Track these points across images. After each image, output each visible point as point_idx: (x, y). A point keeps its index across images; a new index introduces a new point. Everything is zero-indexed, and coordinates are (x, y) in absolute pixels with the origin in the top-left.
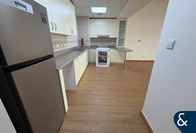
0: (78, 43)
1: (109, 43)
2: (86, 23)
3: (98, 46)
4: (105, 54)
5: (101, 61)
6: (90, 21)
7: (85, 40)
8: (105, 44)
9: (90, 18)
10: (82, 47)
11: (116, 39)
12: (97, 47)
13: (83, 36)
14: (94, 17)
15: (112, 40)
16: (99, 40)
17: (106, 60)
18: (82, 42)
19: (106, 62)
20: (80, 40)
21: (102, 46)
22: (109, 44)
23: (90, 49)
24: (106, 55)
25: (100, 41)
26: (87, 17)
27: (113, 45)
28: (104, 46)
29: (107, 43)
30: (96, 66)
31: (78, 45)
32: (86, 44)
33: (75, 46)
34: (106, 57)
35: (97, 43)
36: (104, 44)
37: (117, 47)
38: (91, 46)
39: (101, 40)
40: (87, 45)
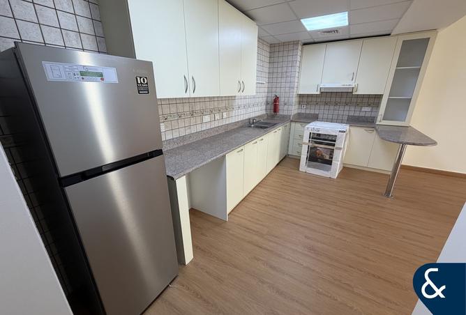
0: (264, 107)
1: (352, 108)
2: (290, 58)
3: (318, 115)
4: (330, 141)
5: (314, 158)
6: (302, 51)
7: (282, 100)
8: (341, 113)
9: (305, 44)
10: (272, 117)
11: (380, 97)
12: (315, 118)
13: (278, 90)
14: (316, 40)
15: (366, 100)
16: (323, 99)
17: (332, 158)
18: (275, 104)
19: (329, 162)
20: (271, 100)
21: (330, 117)
22: (354, 112)
23: (293, 124)
24: (334, 145)
25: (326, 104)
26: (295, 43)
27: (368, 115)
28: (335, 117)
29: (347, 108)
30: (300, 170)
31: (264, 112)
32: (283, 110)
33: (253, 115)
34: (332, 151)
35: (317, 107)
36: (336, 112)
37: (380, 121)
38: (299, 114)
39: (328, 100)
40: (285, 113)
